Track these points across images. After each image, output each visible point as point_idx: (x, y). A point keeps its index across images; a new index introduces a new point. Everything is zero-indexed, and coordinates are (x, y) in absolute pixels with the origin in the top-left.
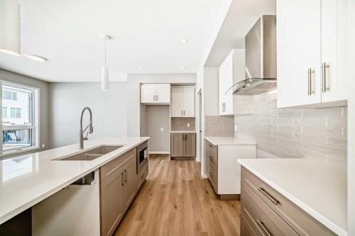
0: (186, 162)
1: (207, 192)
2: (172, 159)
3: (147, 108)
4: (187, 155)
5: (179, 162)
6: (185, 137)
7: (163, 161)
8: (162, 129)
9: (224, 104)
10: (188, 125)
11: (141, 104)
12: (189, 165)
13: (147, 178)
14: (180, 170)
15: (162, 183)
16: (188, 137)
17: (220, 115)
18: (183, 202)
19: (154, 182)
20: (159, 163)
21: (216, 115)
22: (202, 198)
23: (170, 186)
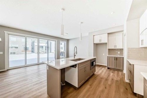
0: (116, 72)
1: (127, 89)
2: (108, 68)
3: (96, 45)
4: (117, 68)
5: (112, 71)
6: (116, 59)
7: (103, 68)
8: (104, 54)
9: (142, 41)
10: (119, 53)
11: (94, 44)
12: (118, 73)
13: (95, 73)
14: (112, 74)
15: (101, 77)
16: (118, 59)
17: (140, 47)
18: (110, 88)
19: (98, 75)
20: (101, 69)
21: (137, 47)
22: (122, 90)
23: (104, 79)
